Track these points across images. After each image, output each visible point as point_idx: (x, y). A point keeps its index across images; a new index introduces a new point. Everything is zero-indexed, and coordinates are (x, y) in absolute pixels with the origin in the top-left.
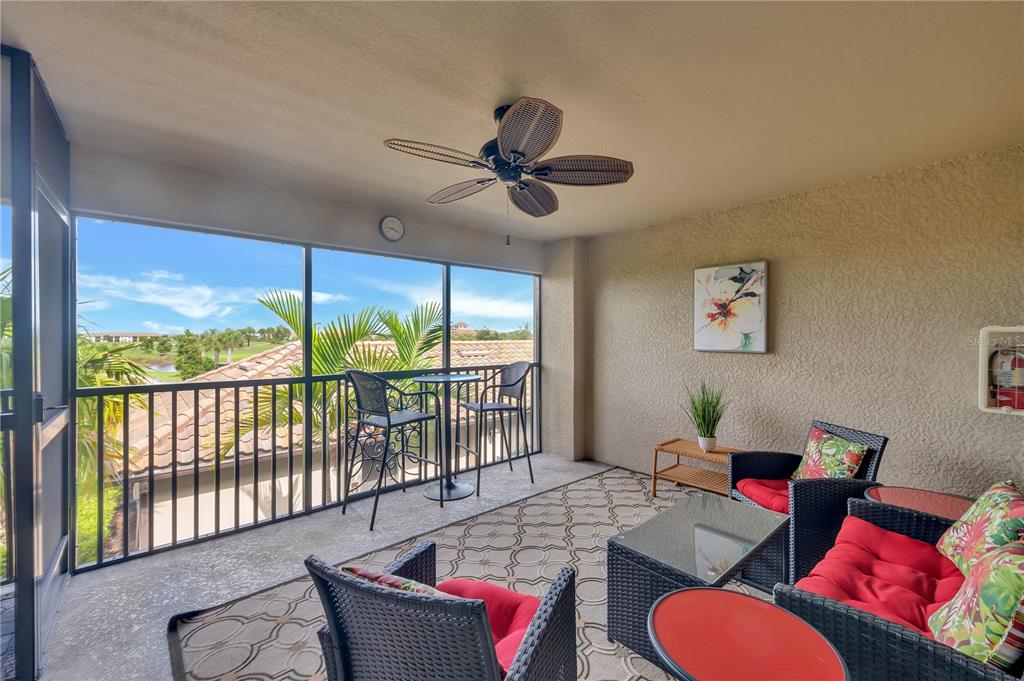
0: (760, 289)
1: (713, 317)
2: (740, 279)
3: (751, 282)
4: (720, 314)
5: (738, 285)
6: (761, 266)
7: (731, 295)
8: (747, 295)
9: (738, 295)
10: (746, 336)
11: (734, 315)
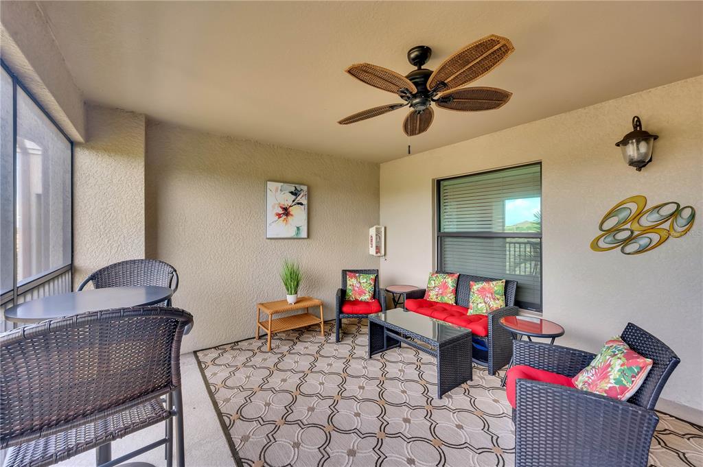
0: (305, 202)
1: (279, 216)
2: (295, 193)
3: (300, 196)
4: (284, 214)
5: (294, 197)
6: (305, 188)
7: (290, 203)
8: (298, 204)
9: (294, 203)
10: (298, 228)
11: (292, 215)
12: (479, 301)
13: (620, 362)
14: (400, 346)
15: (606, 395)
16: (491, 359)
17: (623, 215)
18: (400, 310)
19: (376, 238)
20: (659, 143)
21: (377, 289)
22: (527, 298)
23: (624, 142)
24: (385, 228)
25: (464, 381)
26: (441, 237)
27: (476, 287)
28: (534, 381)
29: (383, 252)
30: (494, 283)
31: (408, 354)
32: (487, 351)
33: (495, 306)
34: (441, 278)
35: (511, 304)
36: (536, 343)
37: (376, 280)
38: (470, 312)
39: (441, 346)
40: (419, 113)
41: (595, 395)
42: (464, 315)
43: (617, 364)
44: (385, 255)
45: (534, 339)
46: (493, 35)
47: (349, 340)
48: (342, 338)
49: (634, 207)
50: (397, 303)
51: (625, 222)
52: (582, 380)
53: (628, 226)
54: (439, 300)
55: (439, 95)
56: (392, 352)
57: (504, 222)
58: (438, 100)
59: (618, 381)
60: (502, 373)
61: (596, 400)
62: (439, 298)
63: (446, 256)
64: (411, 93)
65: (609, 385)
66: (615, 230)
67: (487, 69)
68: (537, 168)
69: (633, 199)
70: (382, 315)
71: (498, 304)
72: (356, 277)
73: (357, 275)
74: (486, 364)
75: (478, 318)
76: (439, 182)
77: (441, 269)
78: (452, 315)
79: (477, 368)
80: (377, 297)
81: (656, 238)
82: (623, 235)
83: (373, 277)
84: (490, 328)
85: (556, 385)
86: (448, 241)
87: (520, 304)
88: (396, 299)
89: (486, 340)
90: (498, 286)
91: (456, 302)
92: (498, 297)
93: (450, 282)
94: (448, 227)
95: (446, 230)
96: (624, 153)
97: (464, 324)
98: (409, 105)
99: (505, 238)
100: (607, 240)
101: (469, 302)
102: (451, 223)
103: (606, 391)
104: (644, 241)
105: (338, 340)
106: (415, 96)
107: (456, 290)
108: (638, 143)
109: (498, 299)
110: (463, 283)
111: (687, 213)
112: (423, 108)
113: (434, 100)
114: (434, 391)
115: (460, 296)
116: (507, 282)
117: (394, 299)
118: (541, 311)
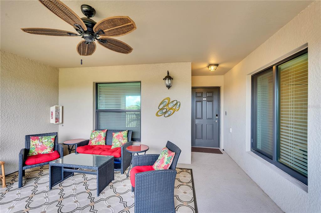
12: (117, 141)
13: (167, 156)
14: (73, 175)
15: (163, 169)
16: (122, 167)
17: (165, 104)
18: (73, 154)
19: (56, 114)
20: (174, 81)
21: (56, 144)
22: (136, 137)
23: (165, 79)
24: (63, 107)
25: (110, 182)
26: (98, 112)
27: (115, 135)
28: (142, 173)
29: (61, 121)
30: (123, 132)
31: (79, 178)
32: (121, 164)
33: (124, 142)
34: (98, 133)
35: (130, 140)
36: (141, 155)
37: (56, 139)
38: (113, 147)
39: (99, 169)
40: (87, 43)
41: (161, 170)
42: (110, 149)
43: (166, 156)
44: (62, 123)
45: (140, 154)
46: (128, 17)
47: (32, 183)
48: (25, 183)
49: (167, 101)
50: (71, 150)
51: (165, 106)
52: (156, 166)
53: (165, 108)
54: (97, 144)
55: (100, 37)
56: (67, 180)
57: (125, 105)
58: (99, 40)
59: (167, 163)
60: (127, 172)
61: (161, 173)
62: (97, 143)
63: (100, 121)
64: (83, 29)
65: (165, 165)
66: (162, 109)
67: (124, 33)
68: (139, 84)
69: (167, 99)
70: (60, 160)
71: (125, 141)
72: (38, 139)
73: (40, 137)
74: (120, 170)
75: (117, 149)
76: (97, 84)
77: (97, 128)
78: (104, 151)
79: (116, 173)
80: (56, 149)
81: (172, 111)
82: (164, 111)
83: (53, 137)
84: (122, 153)
85: (149, 171)
86: (101, 114)
87: (133, 140)
88: (71, 148)
89: (120, 159)
90: (125, 133)
91: (106, 144)
92: (125, 138)
93: (103, 134)
94: (101, 107)
95: (100, 109)
96: (165, 82)
97: (110, 154)
98: (82, 36)
99: (126, 112)
100: (160, 113)
101: (112, 142)
102: (102, 105)
103: (163, 168)
104: (169, 113)
105: (21, 186)
106: (85, 32)
107: (106, 138)
108: (169, 80)
109: (125, 139)
110: (109, 134)
111: (179, 104)
112: (90, 41)
113: (97, 39)
114: (95, 193)
115: (108, 140)
116: (128, 131)
117: (69, 149)
118: (140, 141)
